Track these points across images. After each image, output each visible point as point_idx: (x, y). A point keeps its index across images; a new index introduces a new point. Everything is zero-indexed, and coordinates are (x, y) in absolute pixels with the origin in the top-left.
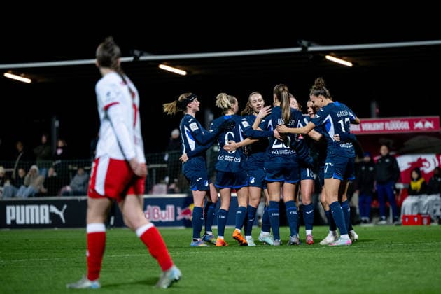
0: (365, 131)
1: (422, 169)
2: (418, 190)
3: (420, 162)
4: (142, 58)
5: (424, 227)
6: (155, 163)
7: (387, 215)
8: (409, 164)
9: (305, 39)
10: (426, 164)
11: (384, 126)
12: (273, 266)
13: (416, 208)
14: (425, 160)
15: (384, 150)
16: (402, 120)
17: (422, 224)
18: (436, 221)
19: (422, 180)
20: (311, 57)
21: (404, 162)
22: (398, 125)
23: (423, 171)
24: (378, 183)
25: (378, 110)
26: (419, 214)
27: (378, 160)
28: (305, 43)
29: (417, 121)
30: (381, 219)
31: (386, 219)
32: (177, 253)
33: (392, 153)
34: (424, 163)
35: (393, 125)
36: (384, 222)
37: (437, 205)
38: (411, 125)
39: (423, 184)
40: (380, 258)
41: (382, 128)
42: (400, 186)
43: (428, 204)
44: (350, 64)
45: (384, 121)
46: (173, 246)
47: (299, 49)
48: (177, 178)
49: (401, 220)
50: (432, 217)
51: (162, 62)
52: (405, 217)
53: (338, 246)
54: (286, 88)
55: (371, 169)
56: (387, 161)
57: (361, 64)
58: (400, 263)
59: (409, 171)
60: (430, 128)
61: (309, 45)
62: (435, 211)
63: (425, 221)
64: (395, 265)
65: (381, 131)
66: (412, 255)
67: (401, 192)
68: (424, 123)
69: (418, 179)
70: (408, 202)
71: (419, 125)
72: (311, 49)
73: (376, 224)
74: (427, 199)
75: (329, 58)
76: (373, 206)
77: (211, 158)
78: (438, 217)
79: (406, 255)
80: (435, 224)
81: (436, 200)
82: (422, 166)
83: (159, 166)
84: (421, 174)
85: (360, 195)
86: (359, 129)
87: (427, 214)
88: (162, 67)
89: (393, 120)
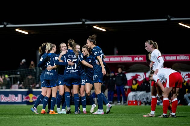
0: (111, 61)
1: (137, 79)
2: (136, 89)
3: (137, 76)
4: (8, 26)
5: (138, 106)
6: (13, 75)
7: (121, 101)
8: (131, 77)
9: (84, 18)
10: (140, 77)
11: (120, 59)
12: (67, 123)
13: (134, 97)
14: (139, 75)
15: (120, 70)
16: (128, 57)
17: (137, 105)
18: (144, 103)
19: (137, 84)
20: (87, 27)
21: (129, 76)
22: (126, 59)
23: (138, 80)
24: (117, 86)
25: (117, 52)
26: (136, 100)
27: (117, 75)
28: (84, 20)
29: (136, 57)
30: (118, 102)
31: (120, 102)
32: (23, 117)
33: (124, 72)
34: (138, 77)
35: (125, 59)
36: (119, 104)
37: (144, 96)
38: (133, 59)
39: (138, 86)
40: (117, 120)
41: (119, 60)
42: (127, 87)
43: (140, 96)
44: (104, 30)
45: (120, 57)
46: (21, 113)
47: (81, 23)
48: (22, 82)
49: (127, 103)
50: (142, 102)
51: (17, 28)
52: (129, 101)
53: (97, 115)
54: (74, 41)
55: (114, 79)
56: (121, 75)
57: (110, 30)
58: (126, 123)
59: (131, 81)
60: (142, 60)
61: (86, 21)
62: (143, 99)
63: (139, 103)
64: (124, 124)
65: (119, 61)
66: (132, 120)
67: (127, 90)
68: (139, 58)
69: (135, 84)
70: (131, 94)
71: (136, 59)
72: (86, 23)
73: (116, 104)
74: (140, 93)
75: (95, 27)
76: (114, 96)
77: (39, 73)
78: (145, 102)
79: (130, 119)
80: (143, 105)
81: (144, 94)
82: (138, 78)
83: (14, 76)
84: (137, 82)
85: (108, 91)
86: (108, 60)
87: (139, 100)
88: (17, 30)
89: (124, 56)
